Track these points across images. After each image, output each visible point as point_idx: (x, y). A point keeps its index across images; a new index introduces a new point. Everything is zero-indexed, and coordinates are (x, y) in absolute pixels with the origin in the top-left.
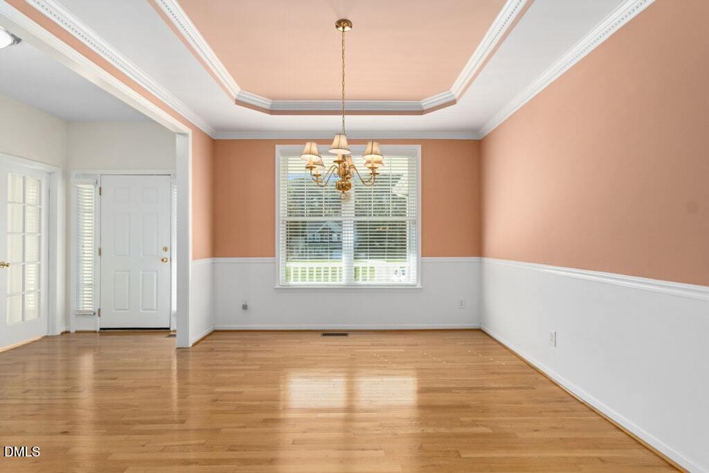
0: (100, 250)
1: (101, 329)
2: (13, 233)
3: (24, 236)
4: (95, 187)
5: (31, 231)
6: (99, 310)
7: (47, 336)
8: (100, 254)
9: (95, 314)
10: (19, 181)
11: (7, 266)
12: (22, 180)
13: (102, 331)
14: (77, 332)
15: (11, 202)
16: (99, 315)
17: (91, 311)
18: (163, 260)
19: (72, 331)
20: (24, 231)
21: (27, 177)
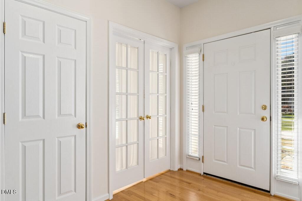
0: (203, 107)
1: (204, 173)
2: (152, 94)
3: (158, 96)
4: (200, 54)
5: (161, 93)
6: (203, 157)
7: (169, 171)
8: (203, 111)
9: (199, 159)
10: (155, 55)
11: (150, 118)
12: (157, 54)
13: (205, 175)
14: (187, 171)
15: (151, 71)
16: (203, 162)
17: (197, 157)
18: (263, 119)
19: (185, 169)
20: (158, 93)
21: (159, 52)
